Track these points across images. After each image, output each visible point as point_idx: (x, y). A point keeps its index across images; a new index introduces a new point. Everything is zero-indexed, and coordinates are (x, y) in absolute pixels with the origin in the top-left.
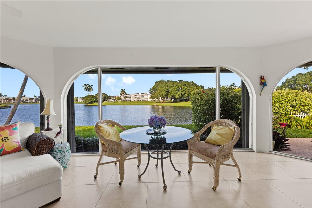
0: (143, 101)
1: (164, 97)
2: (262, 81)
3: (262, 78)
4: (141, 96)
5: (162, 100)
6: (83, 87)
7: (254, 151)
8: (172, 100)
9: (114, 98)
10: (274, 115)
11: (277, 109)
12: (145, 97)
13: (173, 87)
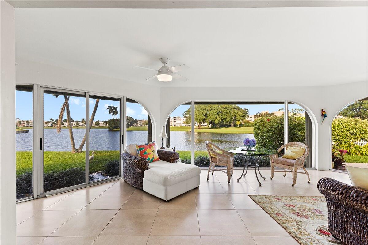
0: (175, 126)
1: (200, 122)
2: (323, 113)
3: (323, 111)
4: (173, 121)
5: (198, 125)
6: (107, 109)
7: (316, 170)
8: (210, 126)
9: (141, 122)
10: (334, 142)
11: (337, 136)
12: (178, 121)
13: (212, 111)
